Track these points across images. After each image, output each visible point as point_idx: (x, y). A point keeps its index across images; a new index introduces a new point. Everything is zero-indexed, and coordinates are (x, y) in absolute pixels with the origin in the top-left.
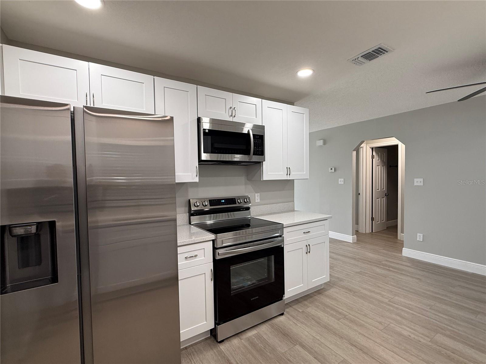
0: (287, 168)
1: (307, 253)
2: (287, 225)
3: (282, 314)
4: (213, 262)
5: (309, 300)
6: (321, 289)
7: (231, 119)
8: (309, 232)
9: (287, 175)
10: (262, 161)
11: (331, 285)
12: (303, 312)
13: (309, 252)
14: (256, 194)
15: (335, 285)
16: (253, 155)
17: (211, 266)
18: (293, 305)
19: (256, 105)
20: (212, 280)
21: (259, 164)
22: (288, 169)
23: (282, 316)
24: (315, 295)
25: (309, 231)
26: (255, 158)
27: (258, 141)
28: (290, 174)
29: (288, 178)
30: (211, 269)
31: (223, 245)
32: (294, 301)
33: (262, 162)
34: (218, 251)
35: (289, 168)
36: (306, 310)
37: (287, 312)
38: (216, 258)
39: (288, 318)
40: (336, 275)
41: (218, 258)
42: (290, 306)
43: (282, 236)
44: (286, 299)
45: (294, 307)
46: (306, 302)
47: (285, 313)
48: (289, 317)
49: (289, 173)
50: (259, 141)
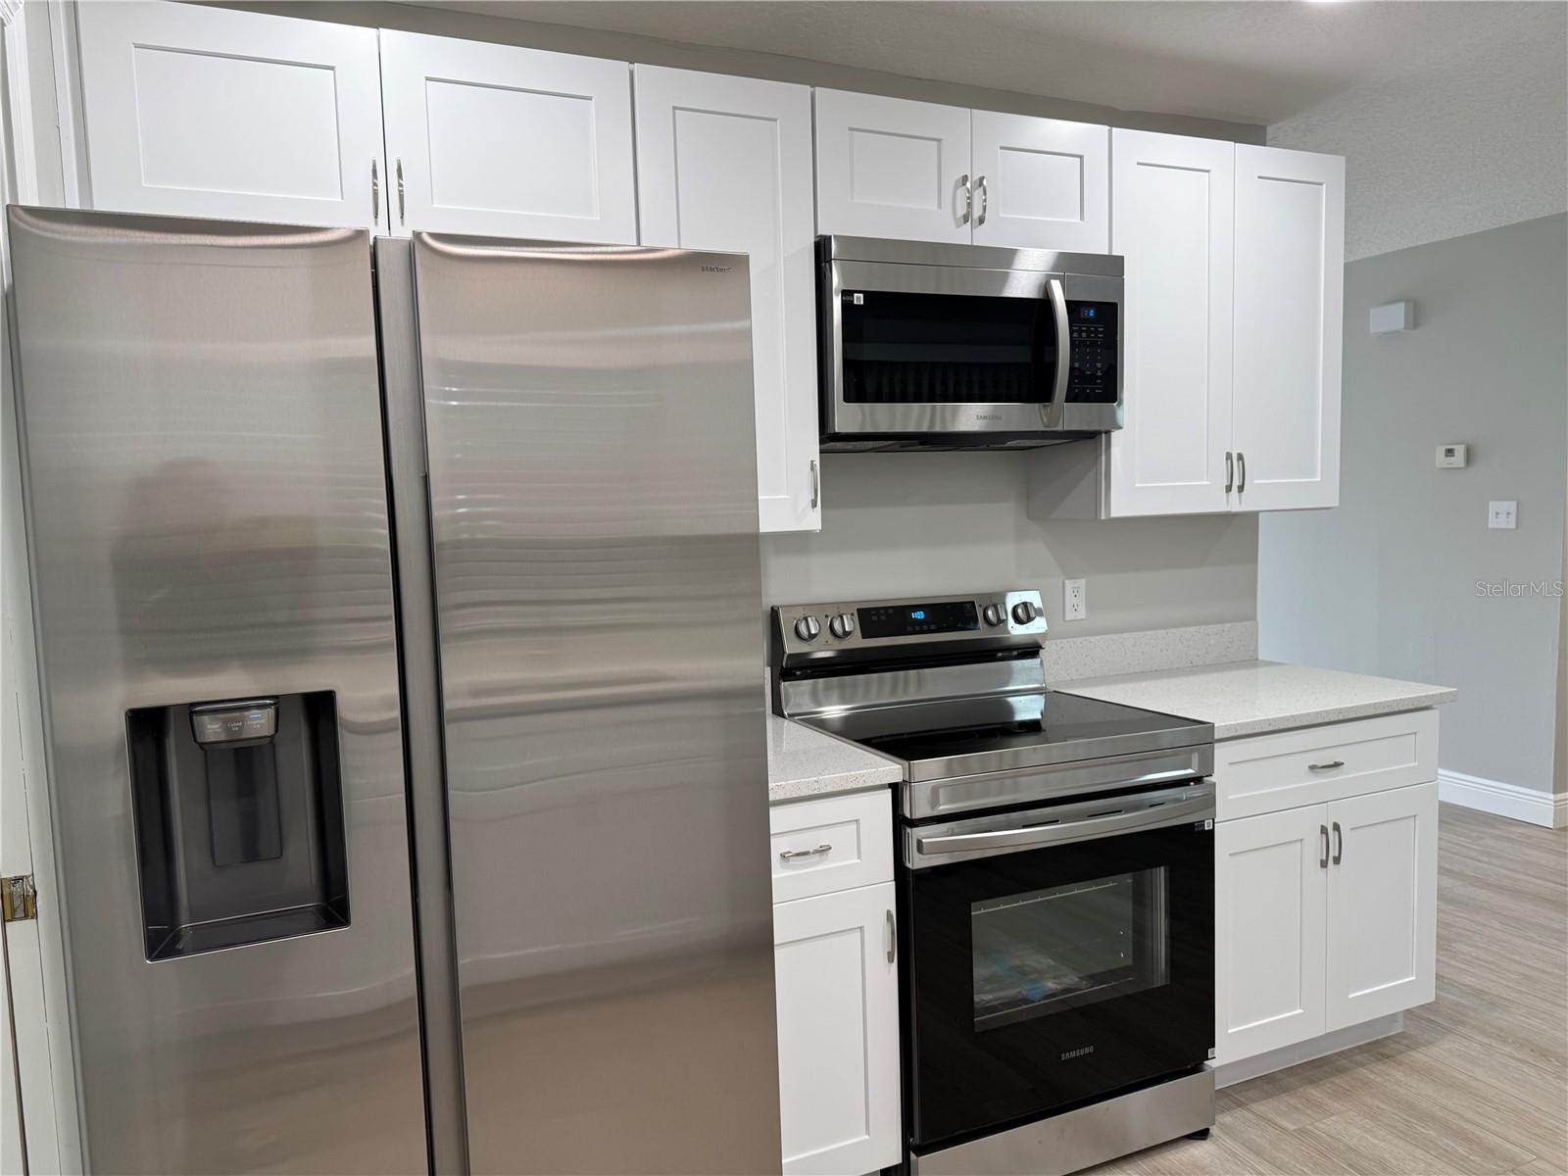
0: (1229, 456)
1: (1324, 864)
2: (1229, 728)
3: (1202, 1135)
4: (895, 880)
5: (1332, 1082)
6: (1388, 1038)
7: (962, 236)
8: (1337, 765)
9: (1229, 489)
10: (1103, 429)
11: (1440, 1021)
12: (1302, 1131)
13: (1337, 860)
14: (1067, 582)
15: (1463, 1023)
16: (1068, 400)
17: (886, 897)
18: (1253, 1101)
19: (1081, 157)
20: (891, 960)
21: (1093, 439)
22: (1236, 463)
23: (1200, 1142)
24: (1362, 1065)
25: (1338, 760)
26: (1074, 416)
27: (1088, 332)
28: (1241, 488)
29: (1235, 504)
30: (888, 912)
31: (941, 807)
32: (1258, 1082)
33: (1108, 433)
34: (915, 833)
35: (1240, 457)
36: (1317, 1124)
37: (1225, 1128)
38: (909, 865)
39: (1234, 1155)
40: (1468, 980)
41: (916, 862)
42: (1240, 1104)
43: (1205, 779)
44: (1221, 1067)
45: (1255, 1107)
46: (1314, 1092)
47: (1214, 1130)
48: (1238, 1149)
49: (1236, 483)
50: (1096, 332)
